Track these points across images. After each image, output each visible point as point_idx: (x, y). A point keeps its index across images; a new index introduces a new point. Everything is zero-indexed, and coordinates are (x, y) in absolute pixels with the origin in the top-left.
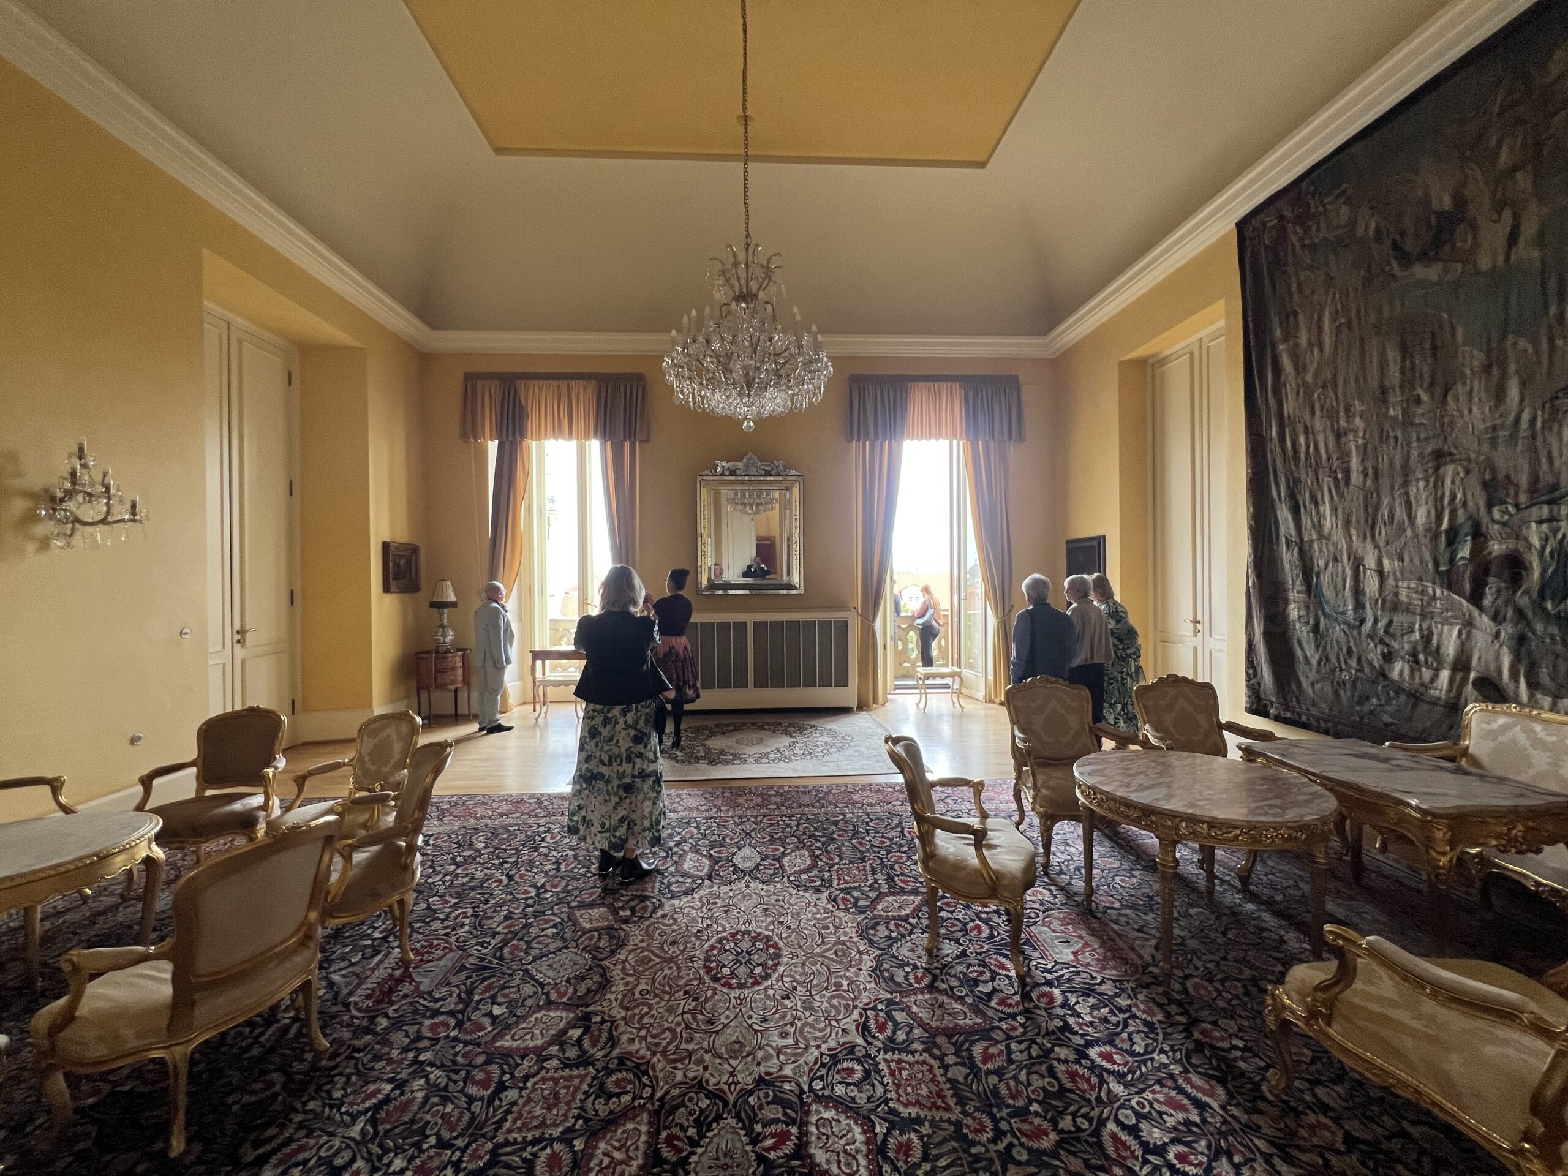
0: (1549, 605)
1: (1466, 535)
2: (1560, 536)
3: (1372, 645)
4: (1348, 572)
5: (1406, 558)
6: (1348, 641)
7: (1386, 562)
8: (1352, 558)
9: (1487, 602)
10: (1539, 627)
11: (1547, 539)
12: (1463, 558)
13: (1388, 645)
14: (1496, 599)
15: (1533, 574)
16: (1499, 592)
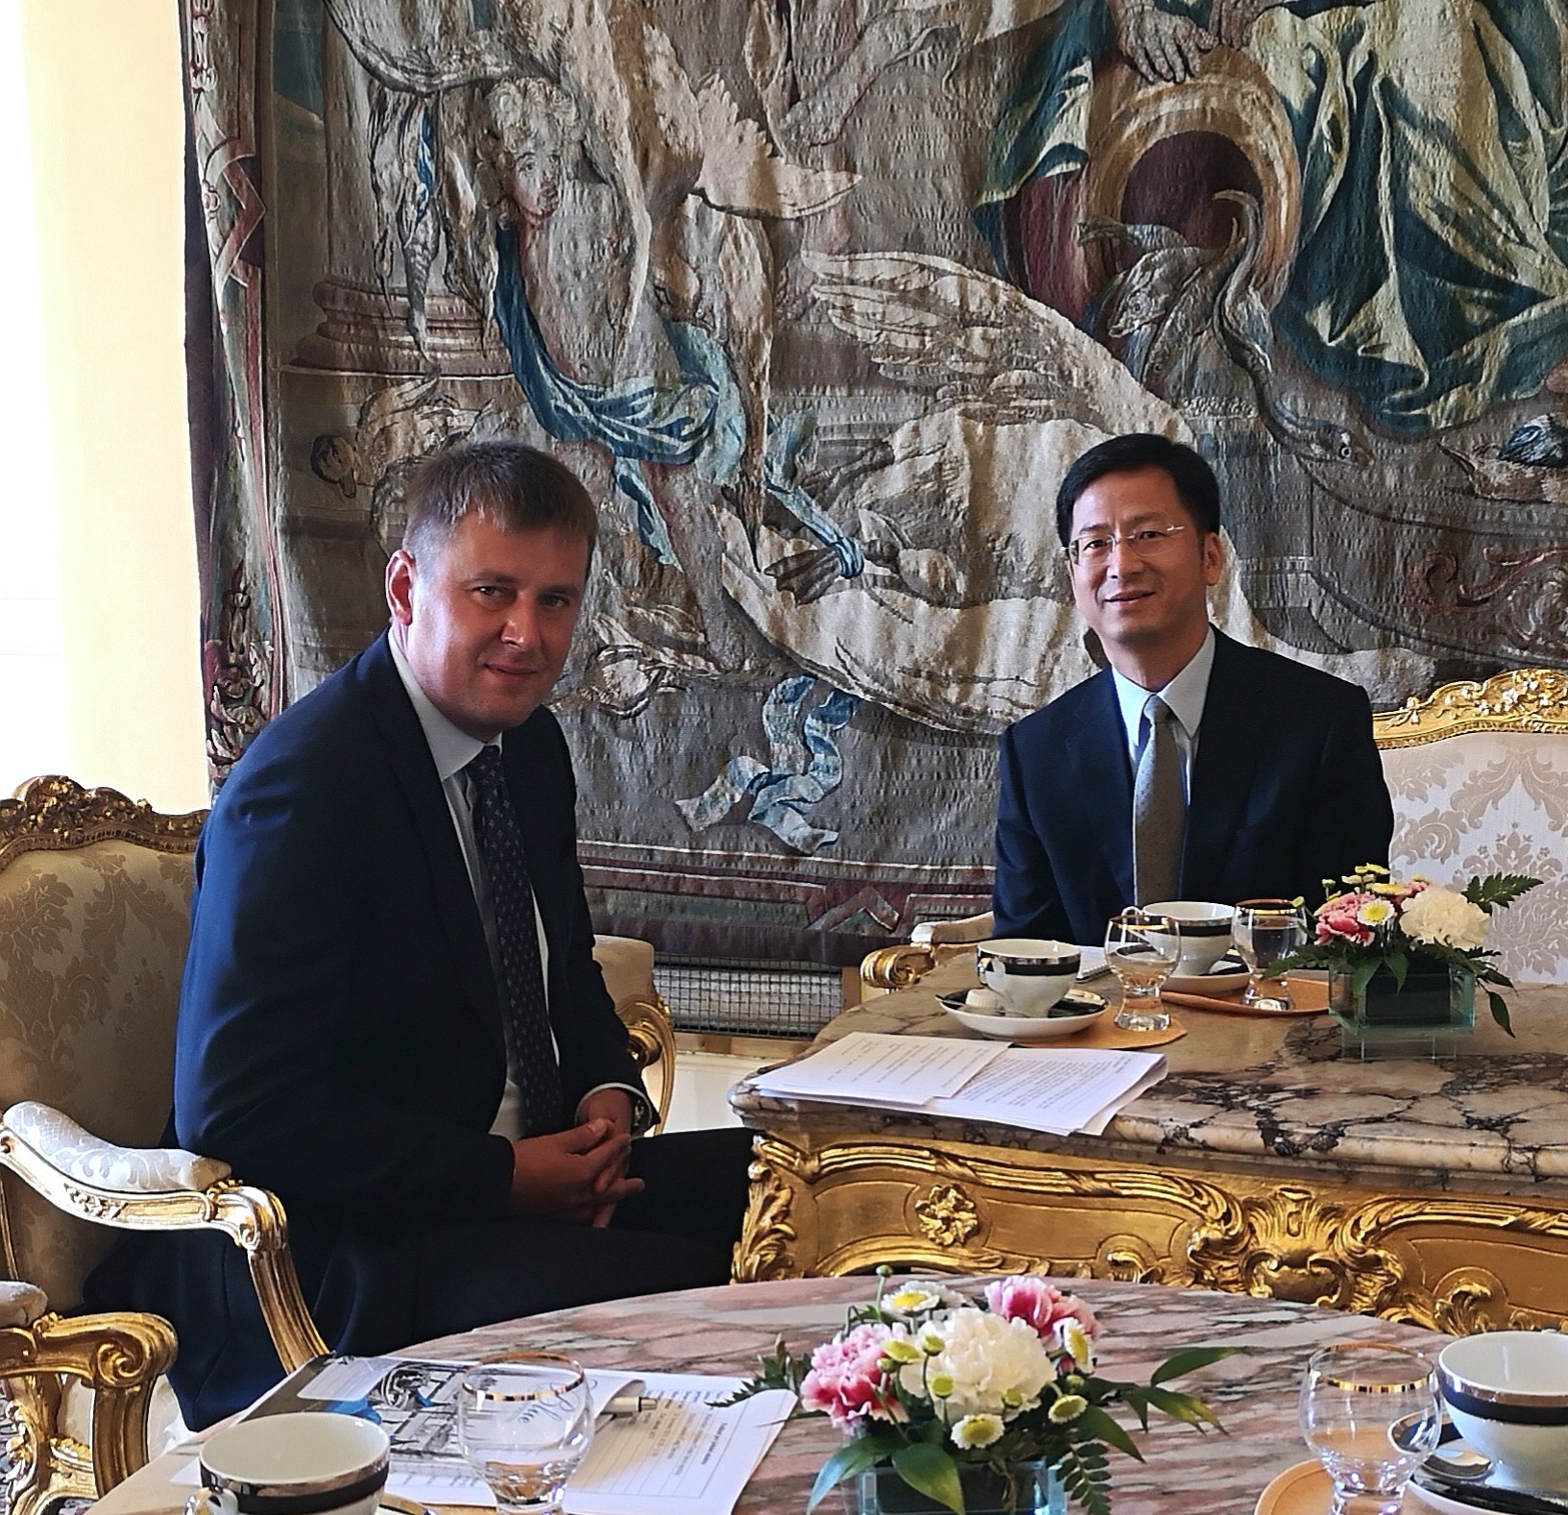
0: (1321, 320)
1: (1076, 62)
2: (1358, 61)
3: (737, 535)
4: (642, 223)
5: (863, 156)
6: (645, 527)
7: (788, 175)
8: (656, 159)
9: (1135, 323)
10: (1291, 404)
11: (1320, 74)
12: (1065, 151)
13: (797, 528)
14: (1167, 307)
15: (1275, 206)
16: (1176, 281)
